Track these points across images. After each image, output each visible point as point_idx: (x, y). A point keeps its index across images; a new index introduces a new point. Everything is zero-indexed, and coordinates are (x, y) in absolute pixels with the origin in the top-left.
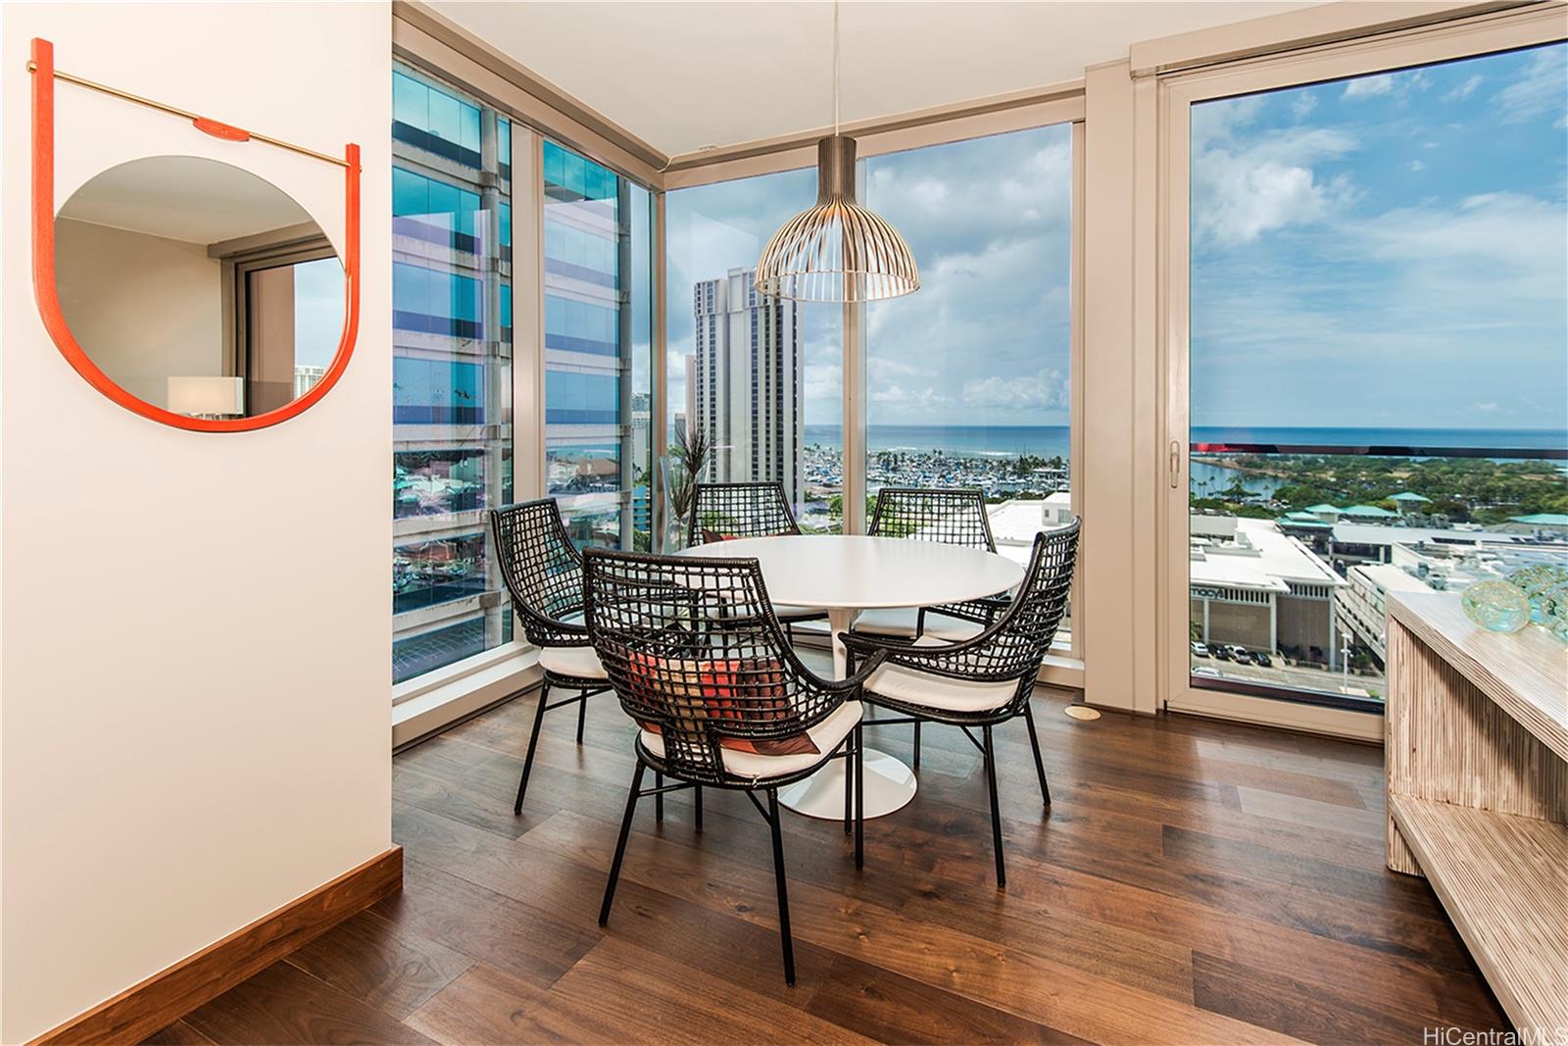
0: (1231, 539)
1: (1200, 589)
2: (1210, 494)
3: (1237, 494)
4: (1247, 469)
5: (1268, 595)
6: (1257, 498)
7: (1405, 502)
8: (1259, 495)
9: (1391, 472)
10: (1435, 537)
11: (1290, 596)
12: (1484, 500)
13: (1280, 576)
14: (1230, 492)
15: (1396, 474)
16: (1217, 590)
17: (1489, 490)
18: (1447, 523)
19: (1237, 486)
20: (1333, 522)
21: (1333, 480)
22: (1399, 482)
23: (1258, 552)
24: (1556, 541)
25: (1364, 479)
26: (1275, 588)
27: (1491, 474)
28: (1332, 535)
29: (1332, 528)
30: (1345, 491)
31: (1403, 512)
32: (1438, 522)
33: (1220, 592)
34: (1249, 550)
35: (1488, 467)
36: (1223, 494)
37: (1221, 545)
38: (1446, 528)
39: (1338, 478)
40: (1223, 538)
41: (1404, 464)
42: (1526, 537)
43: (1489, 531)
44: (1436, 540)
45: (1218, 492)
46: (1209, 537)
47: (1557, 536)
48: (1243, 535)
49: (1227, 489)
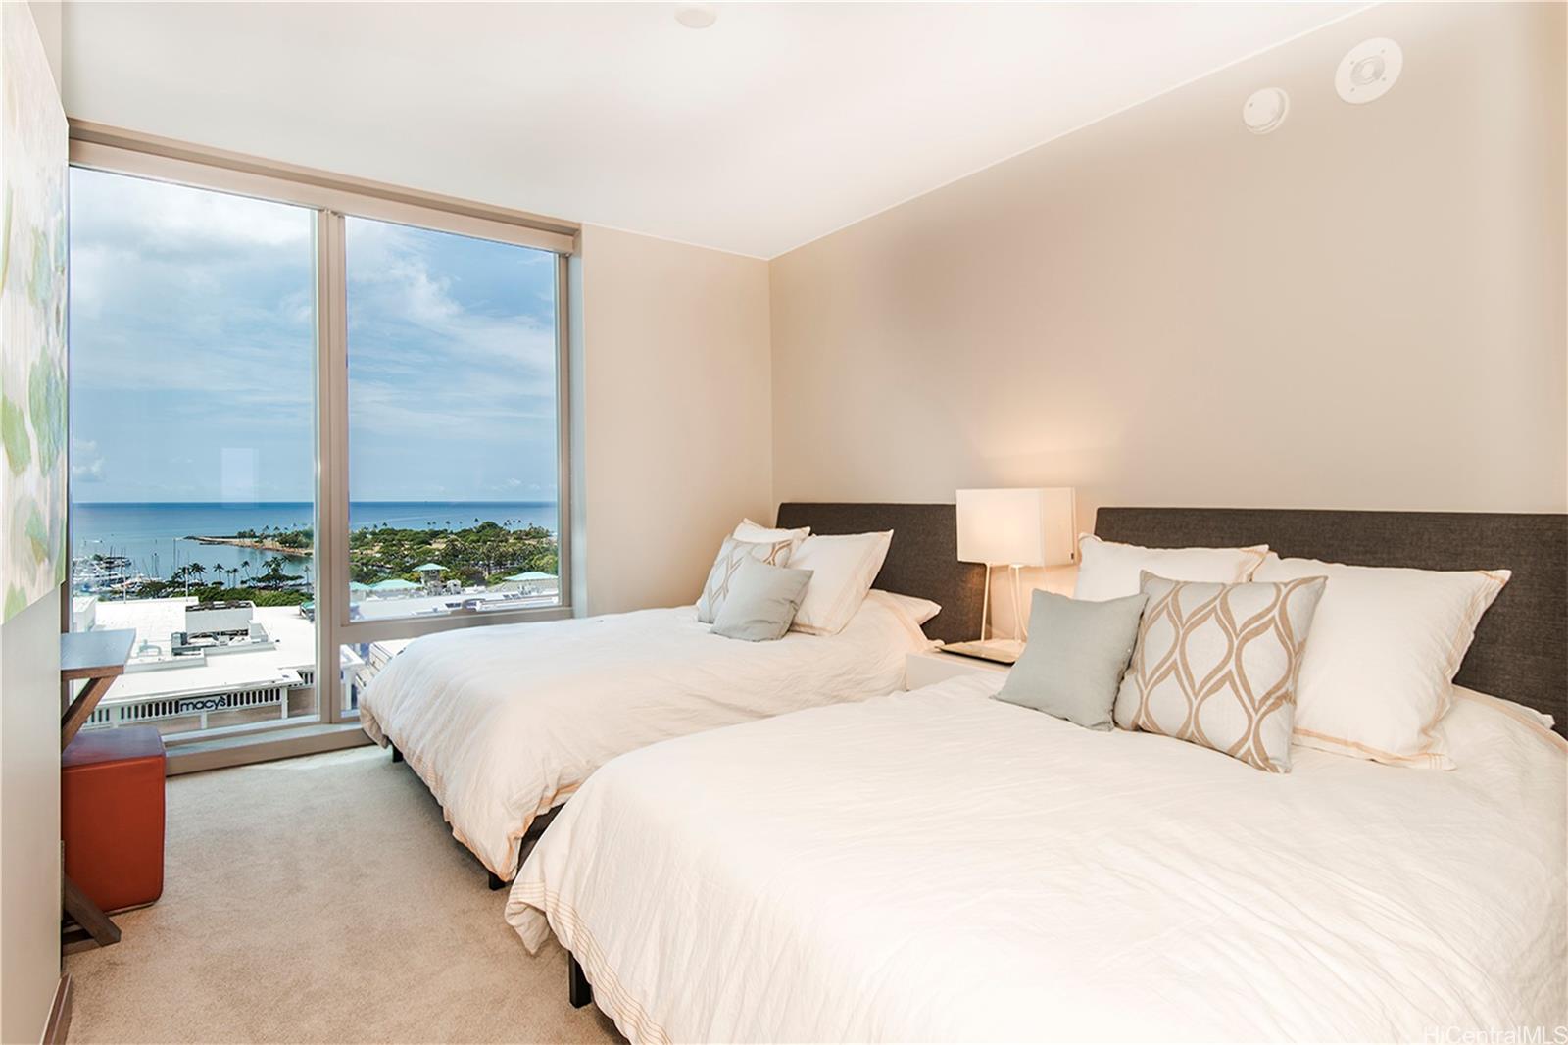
0: (245, 633)
1: (195, 701)
2: (243, 583)
3: (275, 578)
4: (292, 550)
5: (278, 691)
6: (298, 582)
7: (427, 572)
8: (300, 578)
9: (431, 544)
10: (449, 602)
11: (301, 688)
12: (498, 564)
13: (294, 667)
14: (267, 578)
15: (434, 546)
16: (217, 699)
17: (501, 555)
18: (459, 588)
19: (276, 570)
20: (361, 600)
21: (379, 555)
22: (437, 553)
23: (272, 643)
24: (533, 594)
25: (406, 553)
26: (286, 681)
27: (506, 541)
28: (358, 613)
29: (357, 607)
30: (388, 565)
31: (426, 582)
32: (452, 589)
33: (222, 699)
34: (264, 643)
35: (503, 535)
36: (259, 581)
37: (230, 643)
38: (458, 593)
39: (384, 553)
40: (233, 635)
41: (442, 536)
42: (513, 593)
43: (490, 592)
44: (449, 605)
45: (253, 579)
46: (215, 635)
47: (533, 590)
48: (260, 627)
49: (263, 575)
